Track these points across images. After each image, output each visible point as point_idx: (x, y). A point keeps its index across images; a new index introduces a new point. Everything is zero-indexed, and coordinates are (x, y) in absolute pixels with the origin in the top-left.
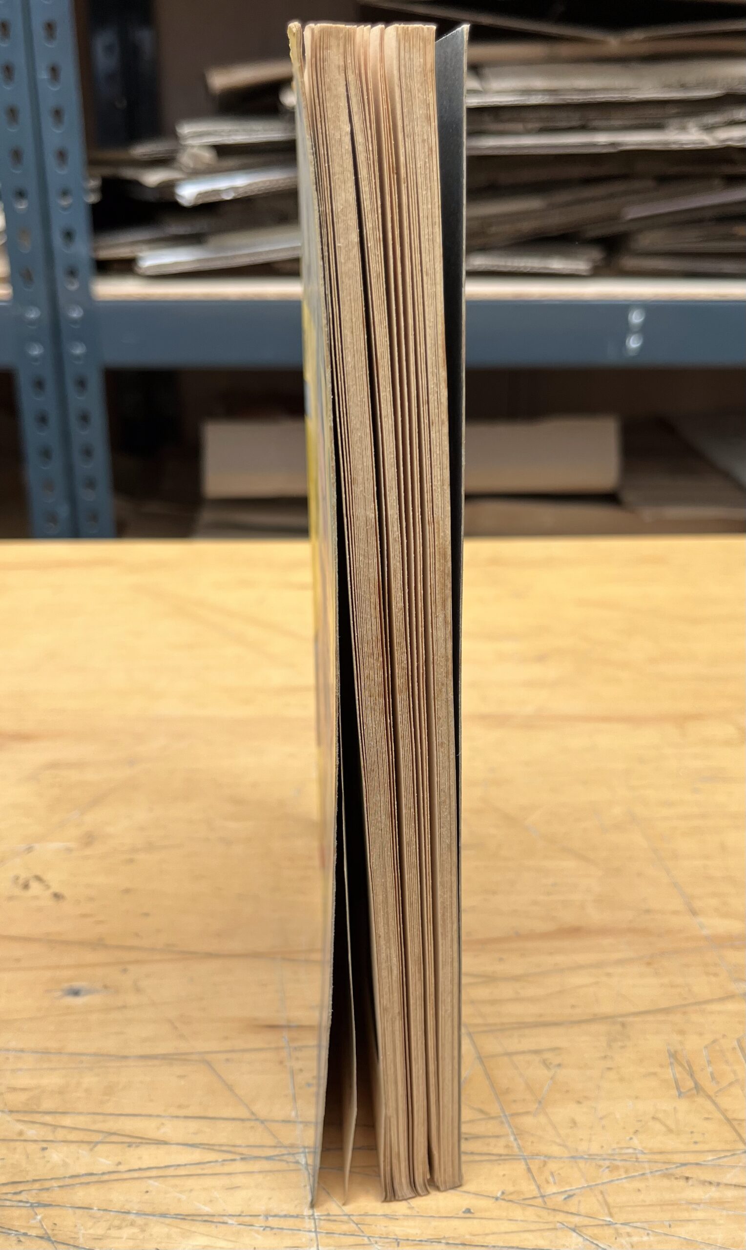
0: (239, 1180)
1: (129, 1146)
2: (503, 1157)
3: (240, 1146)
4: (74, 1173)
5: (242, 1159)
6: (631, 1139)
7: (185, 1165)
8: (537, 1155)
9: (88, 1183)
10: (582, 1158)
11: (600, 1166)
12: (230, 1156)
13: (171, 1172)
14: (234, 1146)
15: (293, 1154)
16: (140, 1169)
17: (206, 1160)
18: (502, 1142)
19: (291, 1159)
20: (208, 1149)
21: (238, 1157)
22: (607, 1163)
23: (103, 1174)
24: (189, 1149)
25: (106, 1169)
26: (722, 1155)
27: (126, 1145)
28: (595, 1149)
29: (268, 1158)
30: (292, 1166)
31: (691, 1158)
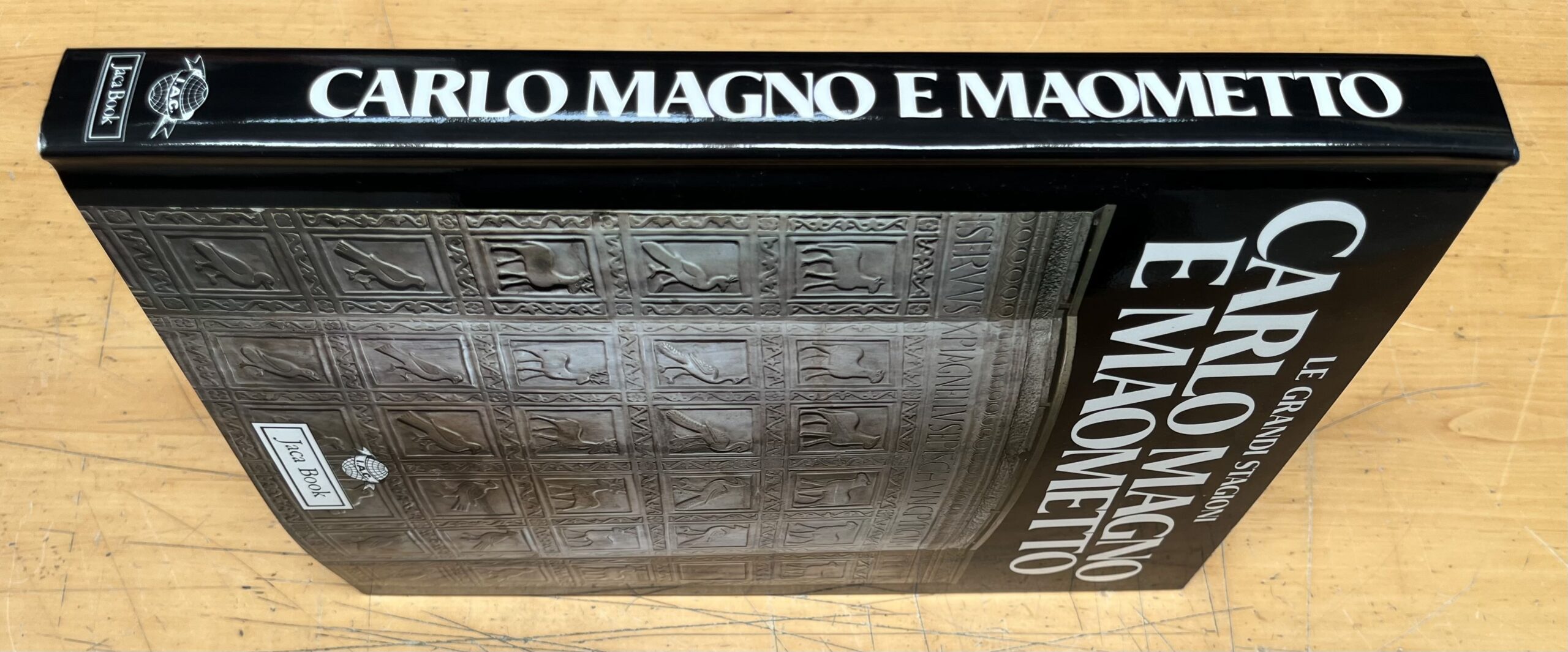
0: (729, 639)
1: (652, 608)
2: (910, 631)
3: (728, 613)
4: (618, 629)
5: (730, 623)
6: (1002, 621)
7: (692, 626)
8: (934, 631)
9: (628, 637)
10: (964, 634)
11: (975, 642)
12: (721, 620)
13: (683, 630)
14: (725, 612)
15: (765, 621)
16: (661, 628)
17: (706, 623)
18: (910, 619)
19: (763, 625)
20: (708, 614)
21: (728, 621)
22: (981, 640)
23: (637, 630)
24: (694, 613)
25: (639, 626)
26: (1064, 637)
27: (649, 607)
28: (974, 628)
29: (748, 623)
30: (766, 631)
31: (1040, 638)
